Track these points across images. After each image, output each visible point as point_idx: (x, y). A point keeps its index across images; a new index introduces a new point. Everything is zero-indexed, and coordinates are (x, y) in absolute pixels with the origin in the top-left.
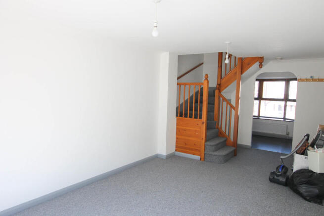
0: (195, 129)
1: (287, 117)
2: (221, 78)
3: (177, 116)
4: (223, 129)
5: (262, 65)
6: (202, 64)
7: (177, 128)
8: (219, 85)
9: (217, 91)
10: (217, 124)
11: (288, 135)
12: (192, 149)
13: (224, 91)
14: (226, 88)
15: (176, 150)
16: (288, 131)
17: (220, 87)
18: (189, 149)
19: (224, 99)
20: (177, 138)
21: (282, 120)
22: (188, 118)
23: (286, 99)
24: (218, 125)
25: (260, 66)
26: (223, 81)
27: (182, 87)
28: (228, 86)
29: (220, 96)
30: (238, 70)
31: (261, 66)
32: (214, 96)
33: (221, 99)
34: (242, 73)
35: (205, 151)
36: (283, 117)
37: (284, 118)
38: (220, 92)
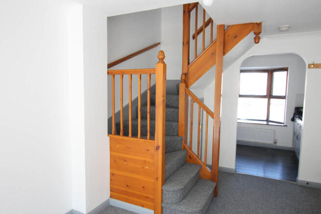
0: (143, 159)
1: (270, 119)
2: (189, 64)
3: (110, 132)
4: (195, 149)
5: (259, 38)
6: (159, 43)
7: (111, 156)
8: (186, 75)
9: (182, 87)
10: (183, 141)
11: (275, 143)
12: (139, 197)
13: (194, 85)
14: (197, 79)
15: (111, 197)
16: (276, 138)
17: (186, 79)
18: (134, 195)
19: (195, 99)
20: (112, 174)
21: (265, 123)
22: (129, 138)
23: (270, 96)
24: (186, 142)
25: (255, 39)
26: (192, 68)
27: (118, 77)
28: (200, 76)
29: (188, 93)
30: (219, 48)
31: (257, 40)
32: (178, 94)
33: (190, 98)
34: (224, 54)
35: (162, 201)
36: (265, 119)
37: (267, 120)
38: (187, 86)
